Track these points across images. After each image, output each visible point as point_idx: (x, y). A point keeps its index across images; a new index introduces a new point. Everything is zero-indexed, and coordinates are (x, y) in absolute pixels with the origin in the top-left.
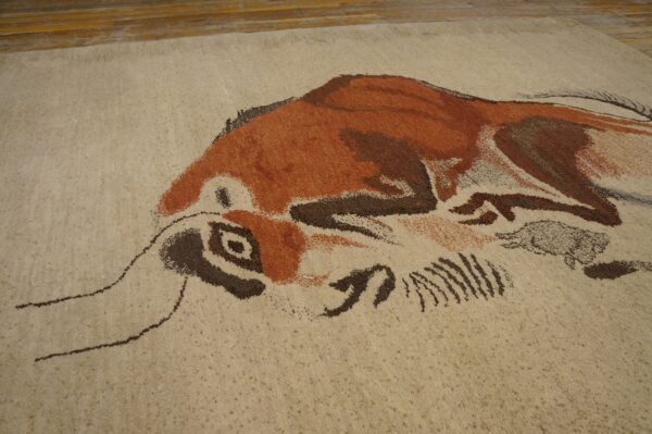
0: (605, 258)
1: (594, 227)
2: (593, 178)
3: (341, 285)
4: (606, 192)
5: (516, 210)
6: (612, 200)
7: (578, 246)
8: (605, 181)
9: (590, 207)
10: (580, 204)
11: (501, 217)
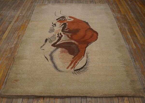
0: (48, 41)
1: (52, 43)
2: (61, 49)
3: (55, 24)
4: (57, 48)
5: (58, 38)
6: (56, 48)
7: (51, 40)
8: (59, 49)
9: (56, 45)
10: (57, 44)
11: (58, 36)
